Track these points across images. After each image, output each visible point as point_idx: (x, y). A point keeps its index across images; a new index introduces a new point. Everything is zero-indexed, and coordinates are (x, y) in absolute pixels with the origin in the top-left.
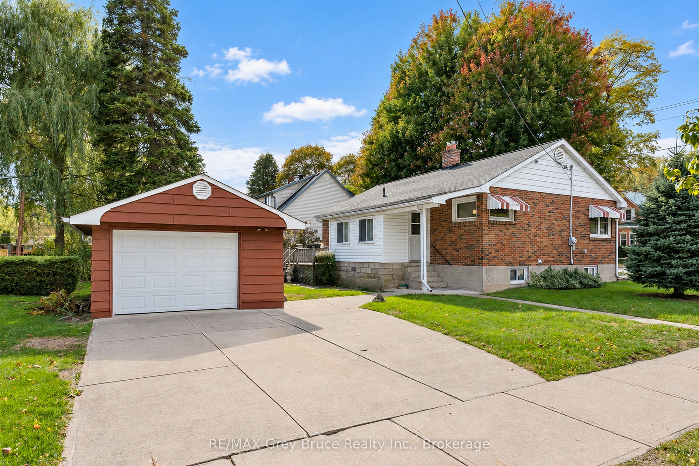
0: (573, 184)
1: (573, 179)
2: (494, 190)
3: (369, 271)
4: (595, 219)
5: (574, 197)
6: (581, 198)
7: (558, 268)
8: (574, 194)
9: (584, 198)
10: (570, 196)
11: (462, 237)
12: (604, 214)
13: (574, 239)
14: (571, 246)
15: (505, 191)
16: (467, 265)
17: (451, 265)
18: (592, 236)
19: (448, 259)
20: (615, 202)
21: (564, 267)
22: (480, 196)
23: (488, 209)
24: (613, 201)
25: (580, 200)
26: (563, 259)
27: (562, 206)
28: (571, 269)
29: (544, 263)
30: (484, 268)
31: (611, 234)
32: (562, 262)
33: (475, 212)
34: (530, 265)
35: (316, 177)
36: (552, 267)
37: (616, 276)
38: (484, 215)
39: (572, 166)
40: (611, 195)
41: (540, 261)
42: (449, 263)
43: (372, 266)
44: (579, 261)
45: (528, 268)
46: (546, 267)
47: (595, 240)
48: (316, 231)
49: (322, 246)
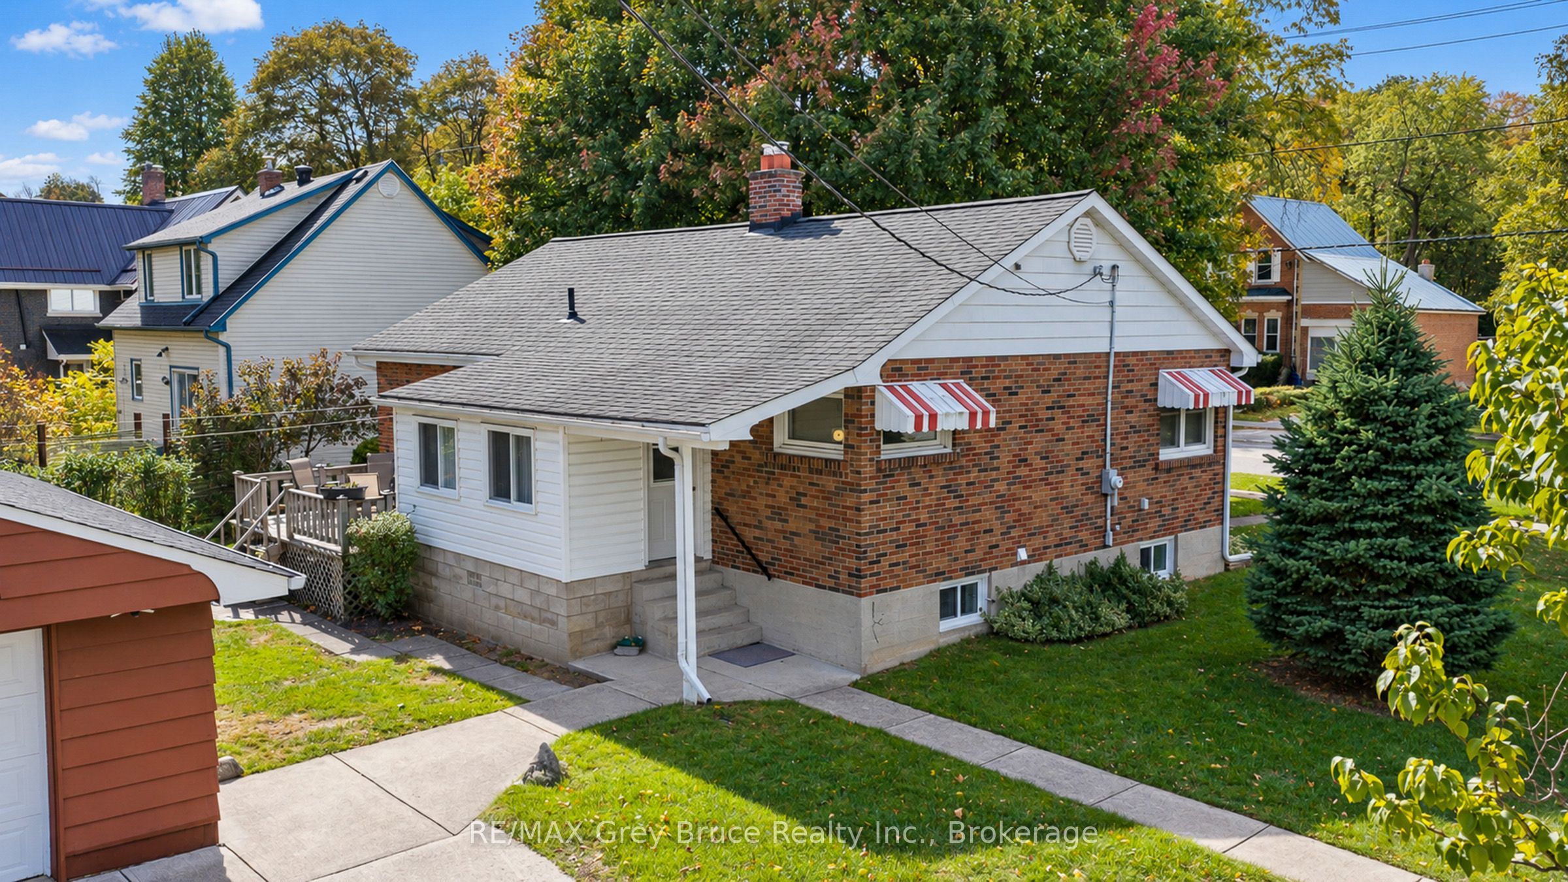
0: (1117, 317)
1: (1117, 303)
2: (895, 371)
3: (522, 595)
4: (1174, 413)
5: (1117, 354)
6: (1135, 354)
7: (1069, 565)
8: (1117, 349)
9: (1144, 353)
10: (1108, 354)
11: (804, 501)
12: (1197, 397)
13: (1117, 480)
14: (1106, 495)
15: (924, 369)
16: (818, 586)
17: (770, 577)
18: (1167, 454)
19: (763, 557)
20: (1226, 353)
21: (1088, 556)
22: (855, 394)
23: (878, 427)
24: (1219, 351)
25: (1132, 361)
26: (1084, 535)
27: (1087, 384)
28: (1106, 558)
29: (1032, 558)
30: (865, 602)
31: (1215, 441)
32: (1084, 547)
33: (839, 435)
34: (995, 569)
35: (352, 189)
36: (1056, 562)
37: (1223, 558)
38: (866, 449)
39: (1114, 267)
40: (1216, 334)
41: (1023, 554)
42: (765, 571)
43: (532, 584)
44: (1131, 533)
45: (989, 577)
46: (1039, 567)
47: (1171, 467)
48: (359, 383)
49: (372, 493)
